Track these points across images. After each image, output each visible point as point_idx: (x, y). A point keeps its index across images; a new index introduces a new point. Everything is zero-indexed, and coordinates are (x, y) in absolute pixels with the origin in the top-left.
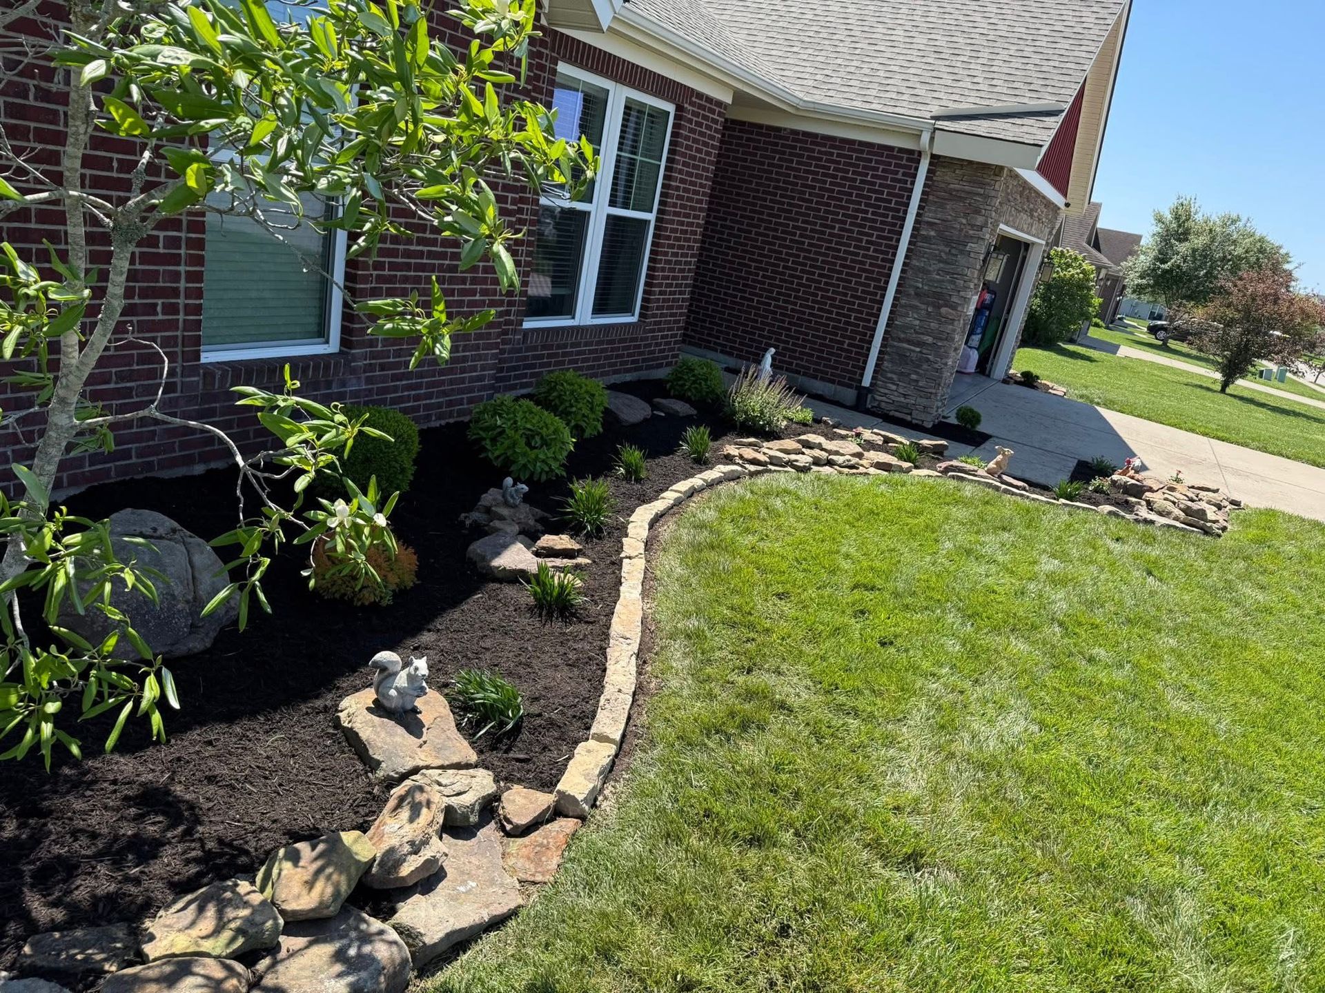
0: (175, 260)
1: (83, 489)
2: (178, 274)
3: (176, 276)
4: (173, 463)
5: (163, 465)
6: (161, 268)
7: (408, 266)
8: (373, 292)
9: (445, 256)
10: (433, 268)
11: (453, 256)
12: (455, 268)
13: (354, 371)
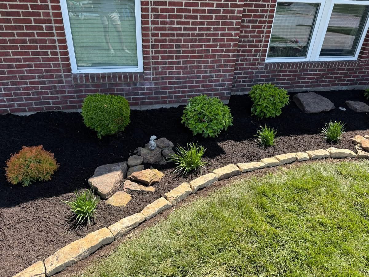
0: (52, 35)
1: (35, 113)
2: (54, 40)
3: (54, 41)
4: (69, 108)
5: (64, 108)
6: (47, 38)
7: (173, 35)
8: (153, 47)
9: (195, 29)
10: (188, 35)
11: (200, 29)
12: (202, 35)
13: (147, 80)
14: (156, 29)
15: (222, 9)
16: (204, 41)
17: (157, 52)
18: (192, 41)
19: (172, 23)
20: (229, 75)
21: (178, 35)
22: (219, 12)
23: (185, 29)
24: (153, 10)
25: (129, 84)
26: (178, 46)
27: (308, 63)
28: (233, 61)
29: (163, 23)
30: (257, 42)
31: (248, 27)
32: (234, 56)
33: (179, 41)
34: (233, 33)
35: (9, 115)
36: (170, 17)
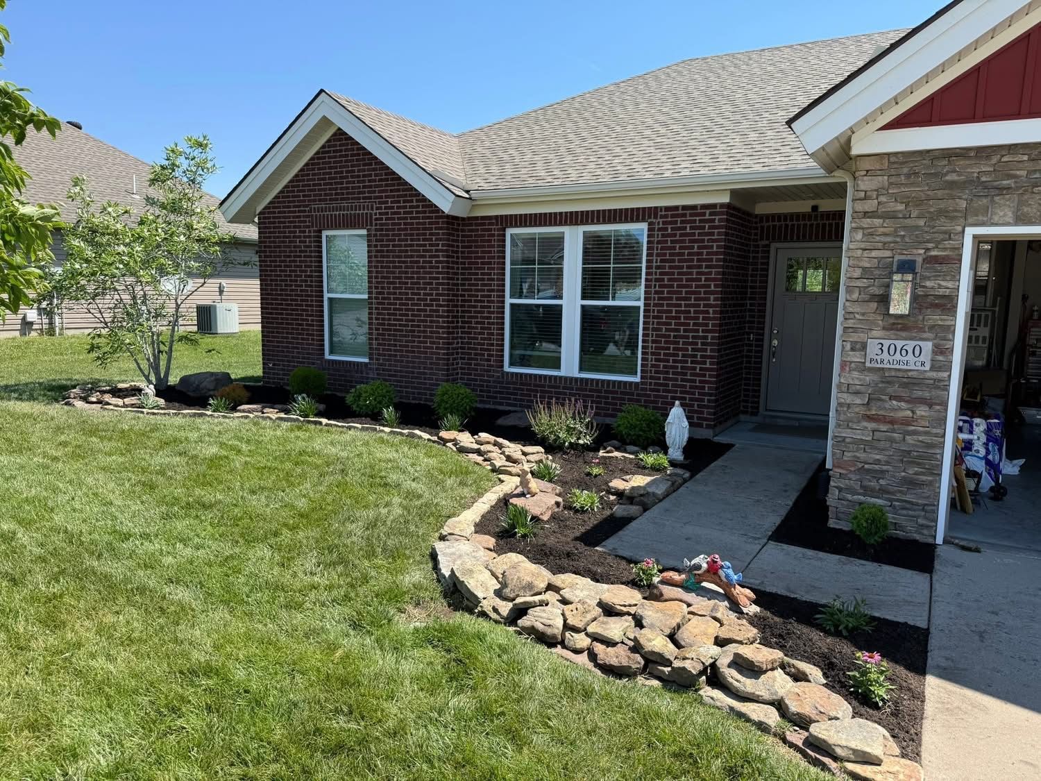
7: (390, 330)
8: (376, 339)
9: (408, 326)
10: (402, 331)
11: (412, 326)
12: (414, 331)
13: (370, 369)
14: (378, 324)
15: (428, 308)
16: (416, 337)
17: (379, 344)
18: (405, 336)
19: (389, 319)
20: (443, 374)
21: (395, 330)
22: (426, 310)
23: (400, 325)
24: (376, 308)
25: (357, 372)
26: (395, 340)
27: (561, 378)
28: (444, 359)
29: (383, 319)
30: (488, 345)
31: (477, 328)
32: (444, 354)
33: (396, 335)
34: (441, 331)
35: (281, 386)
36: (389, 314)
